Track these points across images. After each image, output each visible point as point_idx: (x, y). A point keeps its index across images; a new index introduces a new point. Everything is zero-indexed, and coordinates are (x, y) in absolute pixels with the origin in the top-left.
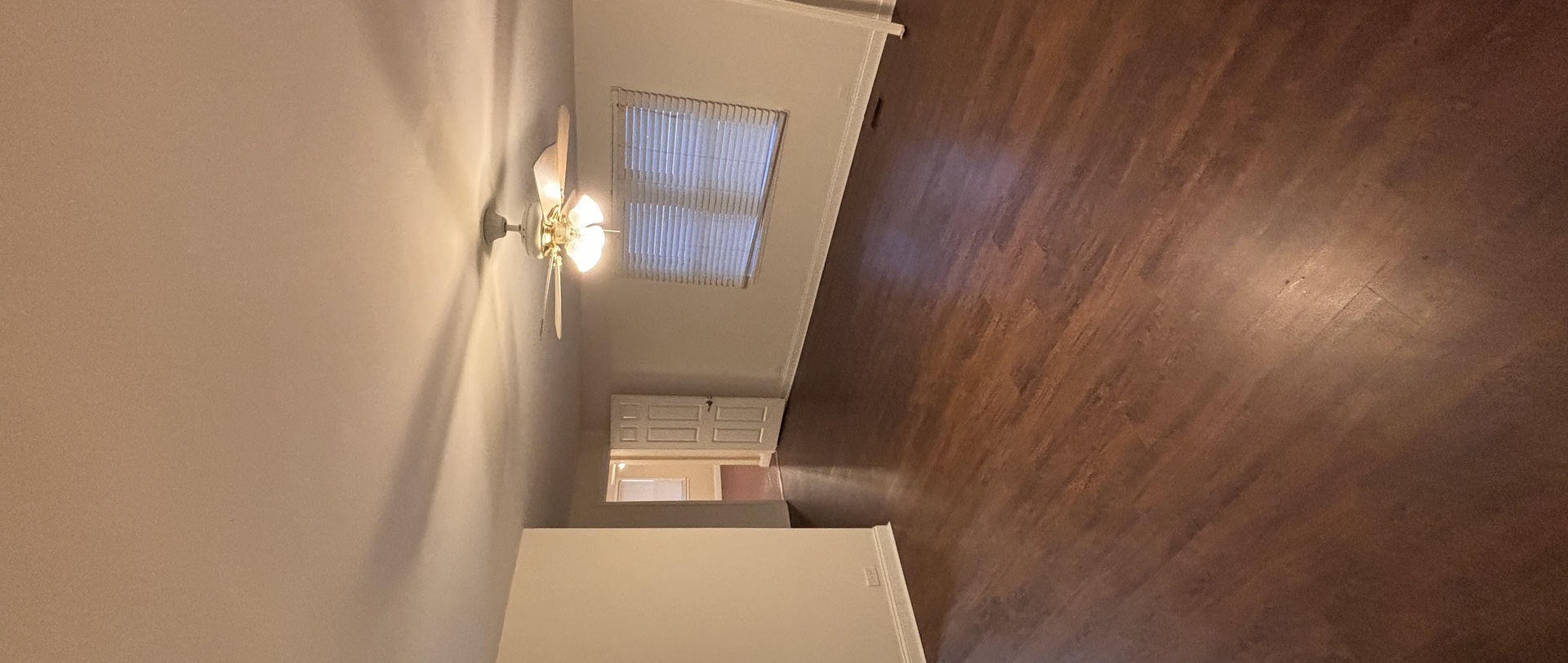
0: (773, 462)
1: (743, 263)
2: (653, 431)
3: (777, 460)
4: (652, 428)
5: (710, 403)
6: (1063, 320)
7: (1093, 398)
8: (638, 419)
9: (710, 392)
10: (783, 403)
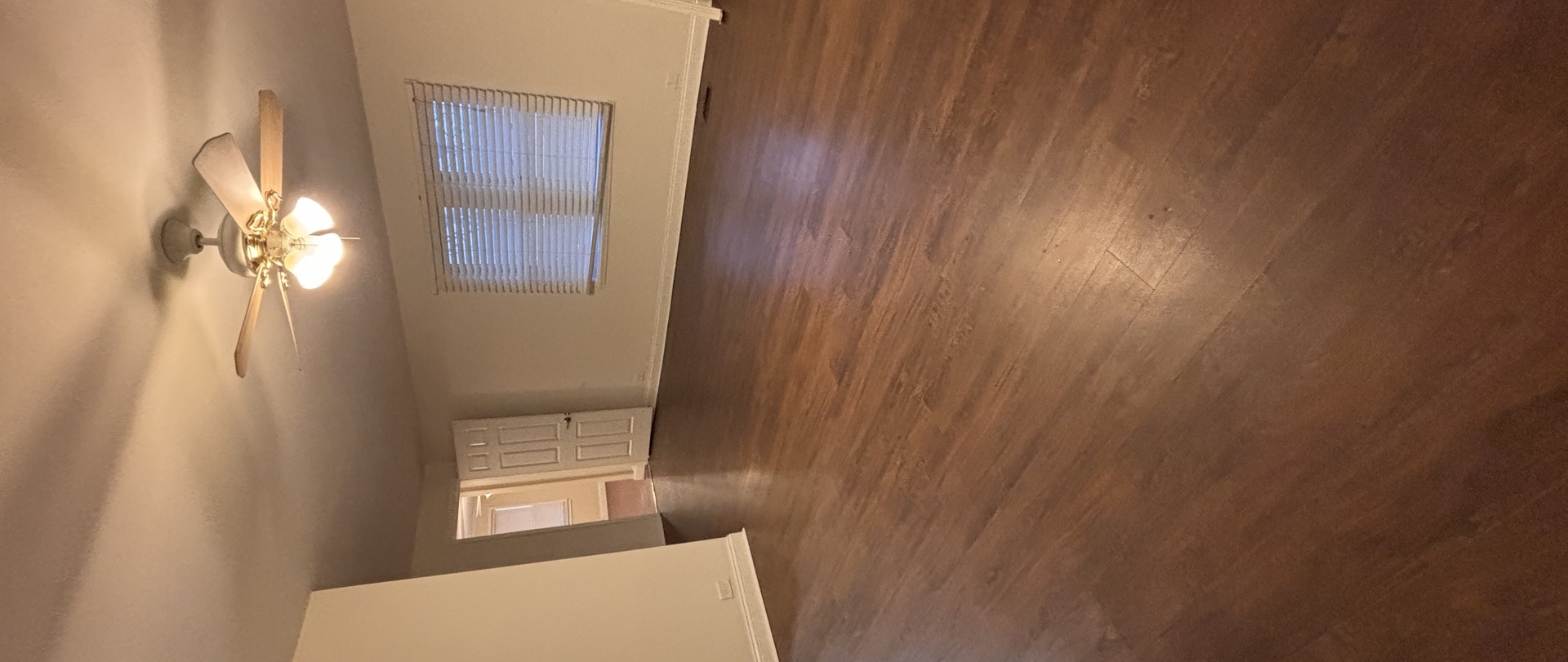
0: (646, 476)
1: (585, 267)
2: (508, 456)
3: (650, 472)
4: (505, 453)
5: (568, 420)
6: (867, 305)
7: (895, 384)
8: (487, 445)
9: (568, 408)
10: (648, 413)
